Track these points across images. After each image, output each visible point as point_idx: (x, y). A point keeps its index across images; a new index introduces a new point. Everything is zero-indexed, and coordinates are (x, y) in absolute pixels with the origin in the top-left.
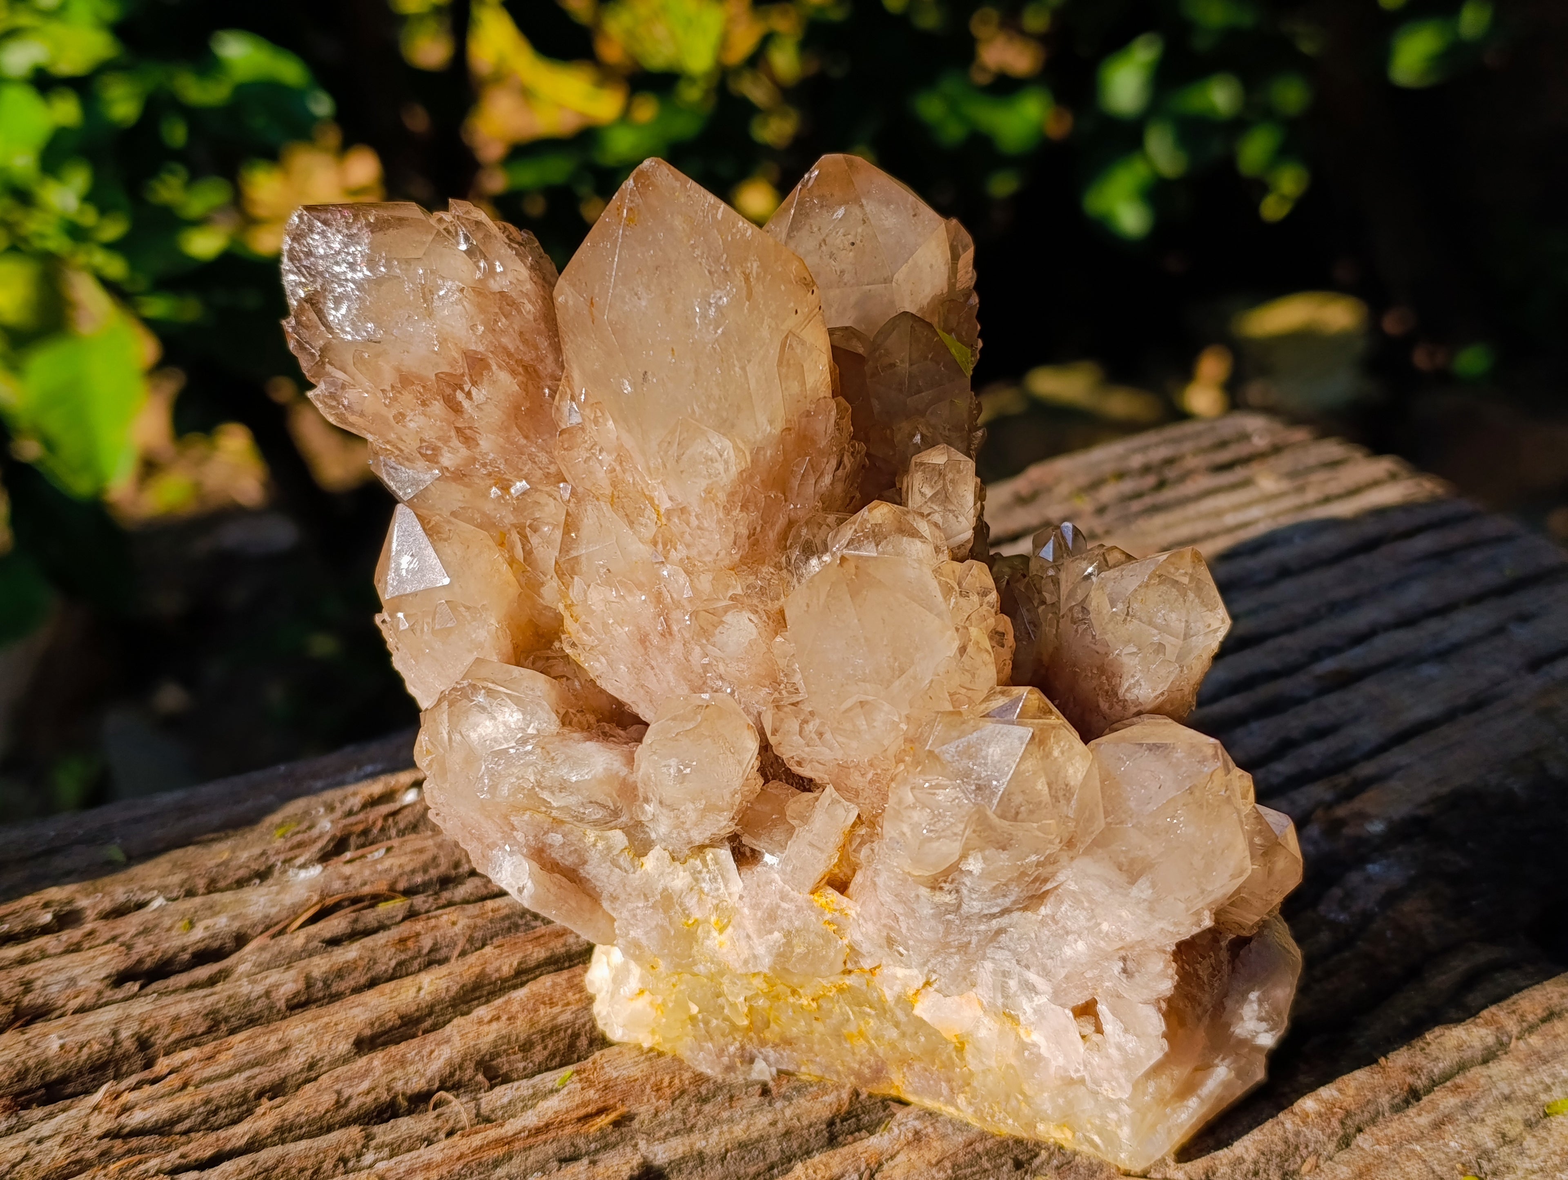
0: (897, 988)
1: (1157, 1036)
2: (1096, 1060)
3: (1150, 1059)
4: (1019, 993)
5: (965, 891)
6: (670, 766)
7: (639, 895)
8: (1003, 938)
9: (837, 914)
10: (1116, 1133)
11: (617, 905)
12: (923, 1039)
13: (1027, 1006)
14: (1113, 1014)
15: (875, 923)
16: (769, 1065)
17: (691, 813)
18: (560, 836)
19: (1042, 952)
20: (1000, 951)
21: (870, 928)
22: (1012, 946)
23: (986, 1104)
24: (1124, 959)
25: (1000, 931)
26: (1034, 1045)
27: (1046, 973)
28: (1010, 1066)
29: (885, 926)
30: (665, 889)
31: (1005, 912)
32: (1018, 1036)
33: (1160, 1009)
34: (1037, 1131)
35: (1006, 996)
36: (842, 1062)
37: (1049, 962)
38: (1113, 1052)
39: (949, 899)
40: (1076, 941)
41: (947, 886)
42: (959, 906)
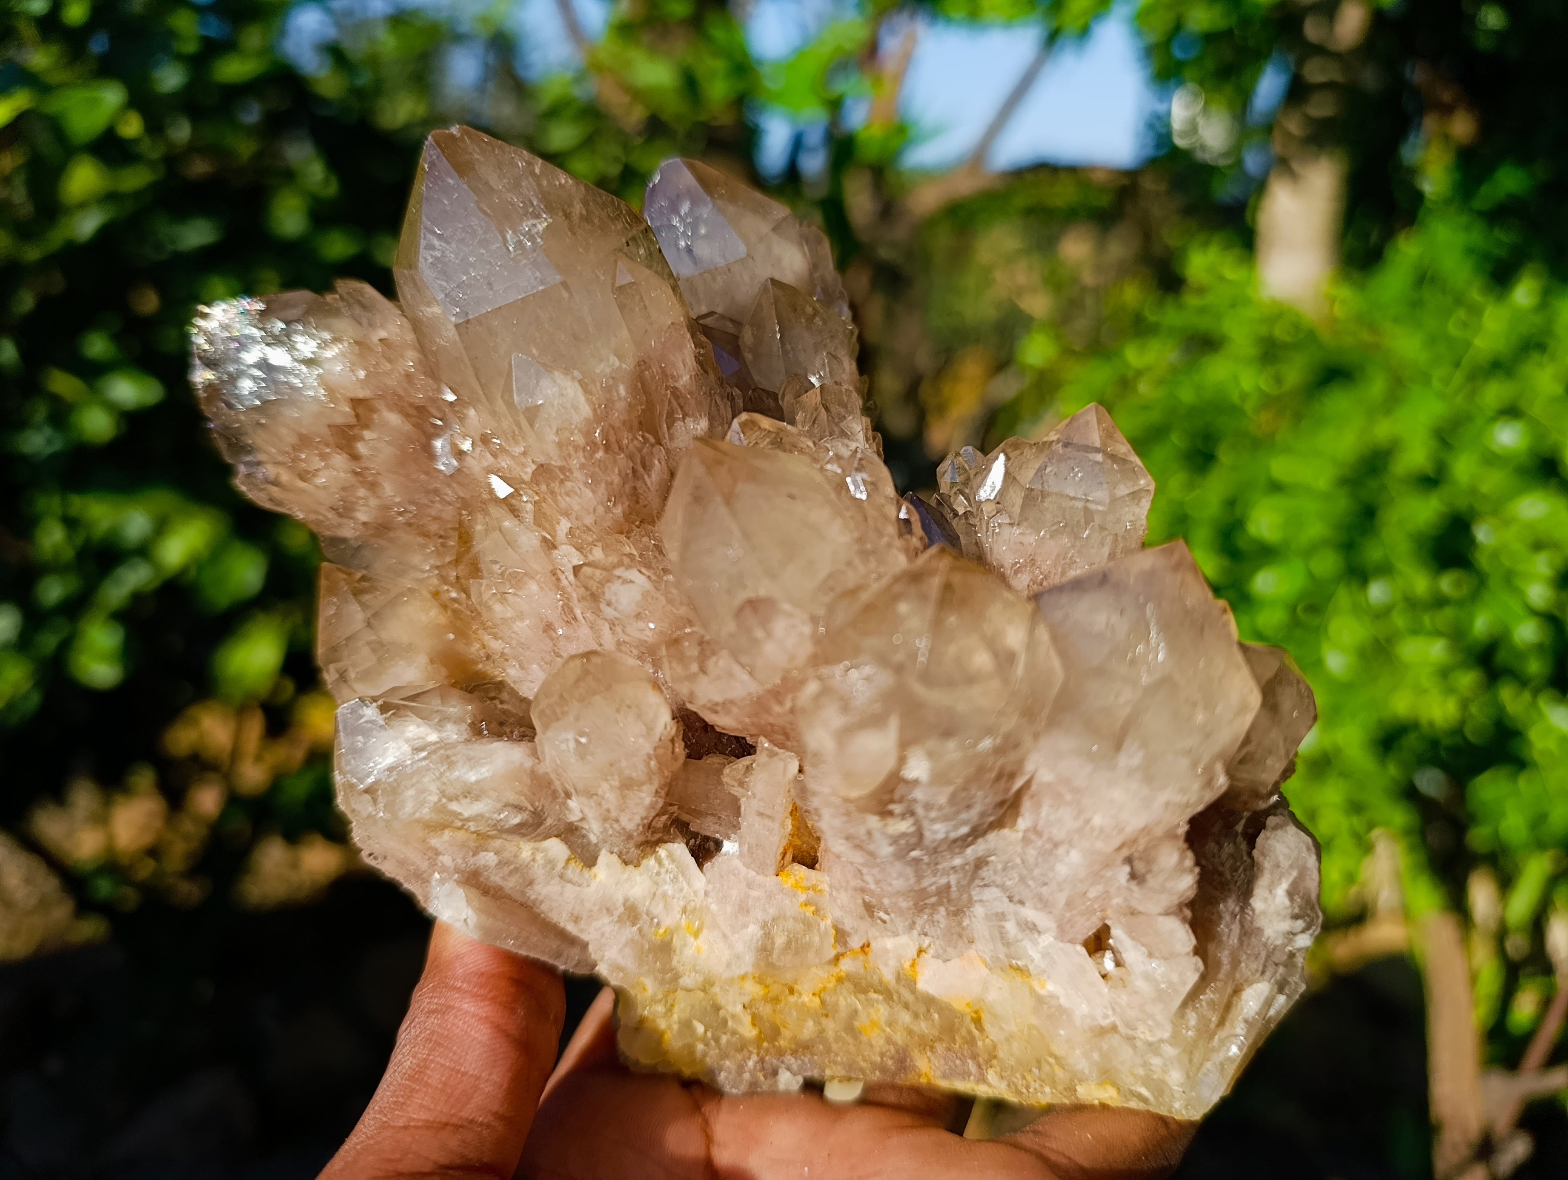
0: (892, 963)
1: (1188, 954)
2: (1124, 999)
3: (1184, 984)
4: (1020, 936)
5: (920, 811)
6: (567, 740)
7: (600, 910)
8: (984, 873)
9: (811, 892)
10: (1163, 1082)
11: (582, 924)
12: (936, 1016)
13: (1034, 953)
14: (1133, 938)
15: (846, 890)
16: (794, 1074)
17: (610, 796)
18: (492, 854)
19: (1033, 879)
20: (987, 890)
21: (844, 898)
22: (999, 880)
23: (1018, 1075)
24: (1129, 860)
25: (980, 863)
26: (1052, 996)
27: (1044, 904)
28: (1031, 1027)
29: (855, 889)
30: (626, 900)
31: (977, 833)
32: (1032, 991)
33: (1184, 920)
34: (1078, 1095)
35: (1007, 944)
36: (863, 1057)
37: (1044, 890)
38: (1141, 984)
39: (904, 826)
40: (1068, 852)
41: (897, 808)
42: (920, 834)
